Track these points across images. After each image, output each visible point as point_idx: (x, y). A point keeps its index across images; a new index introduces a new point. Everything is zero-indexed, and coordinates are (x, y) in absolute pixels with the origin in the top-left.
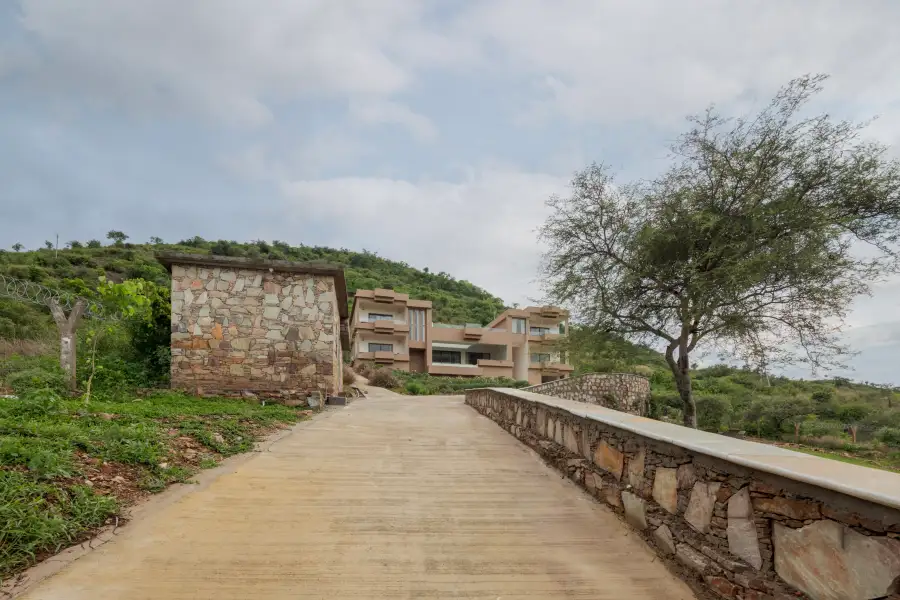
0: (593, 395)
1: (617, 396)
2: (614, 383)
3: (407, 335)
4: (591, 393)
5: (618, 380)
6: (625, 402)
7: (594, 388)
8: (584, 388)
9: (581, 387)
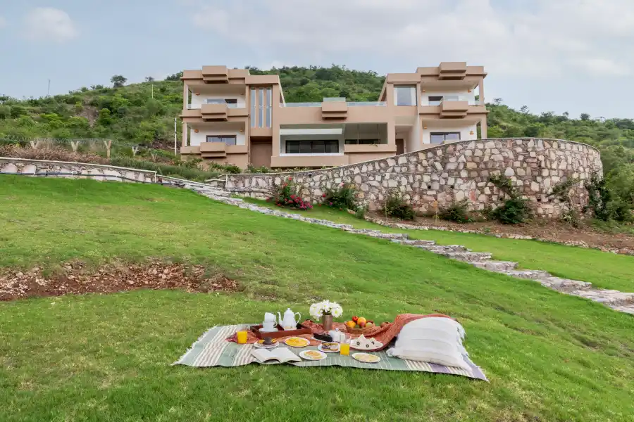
0: (469, 178)
1: (519, 177)
2: (511, 155)
3: (246, 120)
4: (464, 174)
5: (519, 150)
6: (535, 187)
7: (471, 165)
8: (451, 166)
9: (444, 164)
